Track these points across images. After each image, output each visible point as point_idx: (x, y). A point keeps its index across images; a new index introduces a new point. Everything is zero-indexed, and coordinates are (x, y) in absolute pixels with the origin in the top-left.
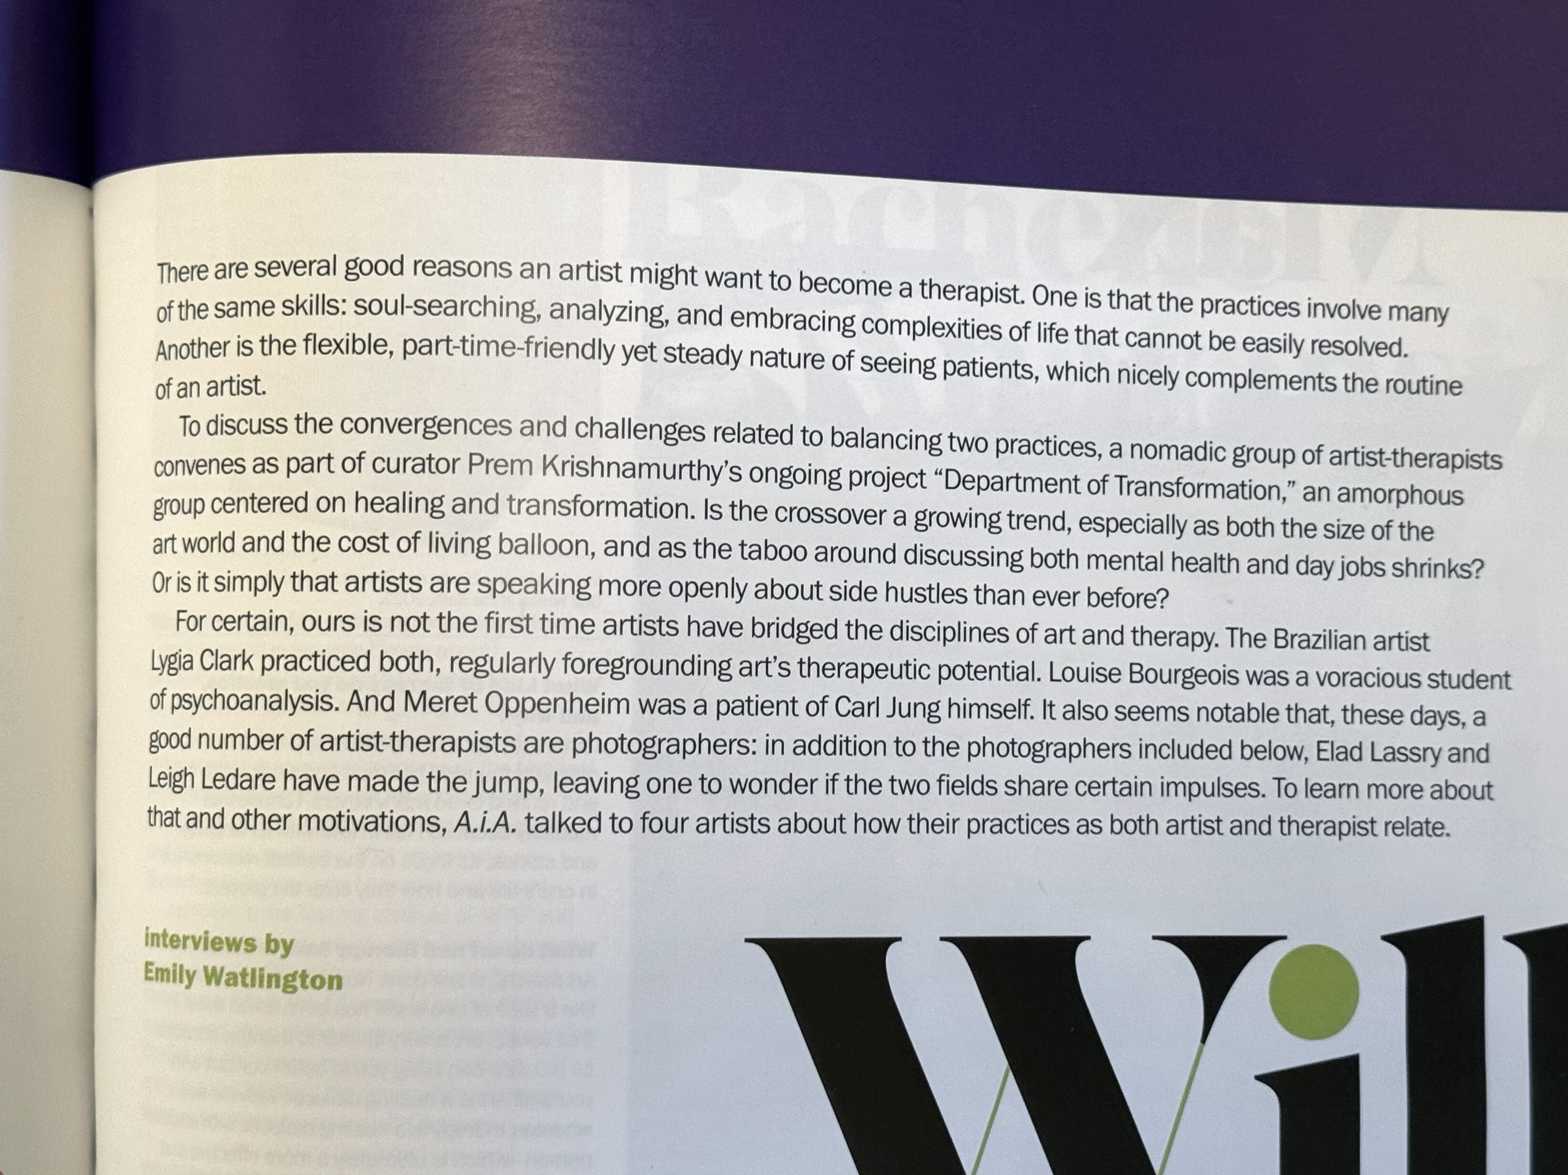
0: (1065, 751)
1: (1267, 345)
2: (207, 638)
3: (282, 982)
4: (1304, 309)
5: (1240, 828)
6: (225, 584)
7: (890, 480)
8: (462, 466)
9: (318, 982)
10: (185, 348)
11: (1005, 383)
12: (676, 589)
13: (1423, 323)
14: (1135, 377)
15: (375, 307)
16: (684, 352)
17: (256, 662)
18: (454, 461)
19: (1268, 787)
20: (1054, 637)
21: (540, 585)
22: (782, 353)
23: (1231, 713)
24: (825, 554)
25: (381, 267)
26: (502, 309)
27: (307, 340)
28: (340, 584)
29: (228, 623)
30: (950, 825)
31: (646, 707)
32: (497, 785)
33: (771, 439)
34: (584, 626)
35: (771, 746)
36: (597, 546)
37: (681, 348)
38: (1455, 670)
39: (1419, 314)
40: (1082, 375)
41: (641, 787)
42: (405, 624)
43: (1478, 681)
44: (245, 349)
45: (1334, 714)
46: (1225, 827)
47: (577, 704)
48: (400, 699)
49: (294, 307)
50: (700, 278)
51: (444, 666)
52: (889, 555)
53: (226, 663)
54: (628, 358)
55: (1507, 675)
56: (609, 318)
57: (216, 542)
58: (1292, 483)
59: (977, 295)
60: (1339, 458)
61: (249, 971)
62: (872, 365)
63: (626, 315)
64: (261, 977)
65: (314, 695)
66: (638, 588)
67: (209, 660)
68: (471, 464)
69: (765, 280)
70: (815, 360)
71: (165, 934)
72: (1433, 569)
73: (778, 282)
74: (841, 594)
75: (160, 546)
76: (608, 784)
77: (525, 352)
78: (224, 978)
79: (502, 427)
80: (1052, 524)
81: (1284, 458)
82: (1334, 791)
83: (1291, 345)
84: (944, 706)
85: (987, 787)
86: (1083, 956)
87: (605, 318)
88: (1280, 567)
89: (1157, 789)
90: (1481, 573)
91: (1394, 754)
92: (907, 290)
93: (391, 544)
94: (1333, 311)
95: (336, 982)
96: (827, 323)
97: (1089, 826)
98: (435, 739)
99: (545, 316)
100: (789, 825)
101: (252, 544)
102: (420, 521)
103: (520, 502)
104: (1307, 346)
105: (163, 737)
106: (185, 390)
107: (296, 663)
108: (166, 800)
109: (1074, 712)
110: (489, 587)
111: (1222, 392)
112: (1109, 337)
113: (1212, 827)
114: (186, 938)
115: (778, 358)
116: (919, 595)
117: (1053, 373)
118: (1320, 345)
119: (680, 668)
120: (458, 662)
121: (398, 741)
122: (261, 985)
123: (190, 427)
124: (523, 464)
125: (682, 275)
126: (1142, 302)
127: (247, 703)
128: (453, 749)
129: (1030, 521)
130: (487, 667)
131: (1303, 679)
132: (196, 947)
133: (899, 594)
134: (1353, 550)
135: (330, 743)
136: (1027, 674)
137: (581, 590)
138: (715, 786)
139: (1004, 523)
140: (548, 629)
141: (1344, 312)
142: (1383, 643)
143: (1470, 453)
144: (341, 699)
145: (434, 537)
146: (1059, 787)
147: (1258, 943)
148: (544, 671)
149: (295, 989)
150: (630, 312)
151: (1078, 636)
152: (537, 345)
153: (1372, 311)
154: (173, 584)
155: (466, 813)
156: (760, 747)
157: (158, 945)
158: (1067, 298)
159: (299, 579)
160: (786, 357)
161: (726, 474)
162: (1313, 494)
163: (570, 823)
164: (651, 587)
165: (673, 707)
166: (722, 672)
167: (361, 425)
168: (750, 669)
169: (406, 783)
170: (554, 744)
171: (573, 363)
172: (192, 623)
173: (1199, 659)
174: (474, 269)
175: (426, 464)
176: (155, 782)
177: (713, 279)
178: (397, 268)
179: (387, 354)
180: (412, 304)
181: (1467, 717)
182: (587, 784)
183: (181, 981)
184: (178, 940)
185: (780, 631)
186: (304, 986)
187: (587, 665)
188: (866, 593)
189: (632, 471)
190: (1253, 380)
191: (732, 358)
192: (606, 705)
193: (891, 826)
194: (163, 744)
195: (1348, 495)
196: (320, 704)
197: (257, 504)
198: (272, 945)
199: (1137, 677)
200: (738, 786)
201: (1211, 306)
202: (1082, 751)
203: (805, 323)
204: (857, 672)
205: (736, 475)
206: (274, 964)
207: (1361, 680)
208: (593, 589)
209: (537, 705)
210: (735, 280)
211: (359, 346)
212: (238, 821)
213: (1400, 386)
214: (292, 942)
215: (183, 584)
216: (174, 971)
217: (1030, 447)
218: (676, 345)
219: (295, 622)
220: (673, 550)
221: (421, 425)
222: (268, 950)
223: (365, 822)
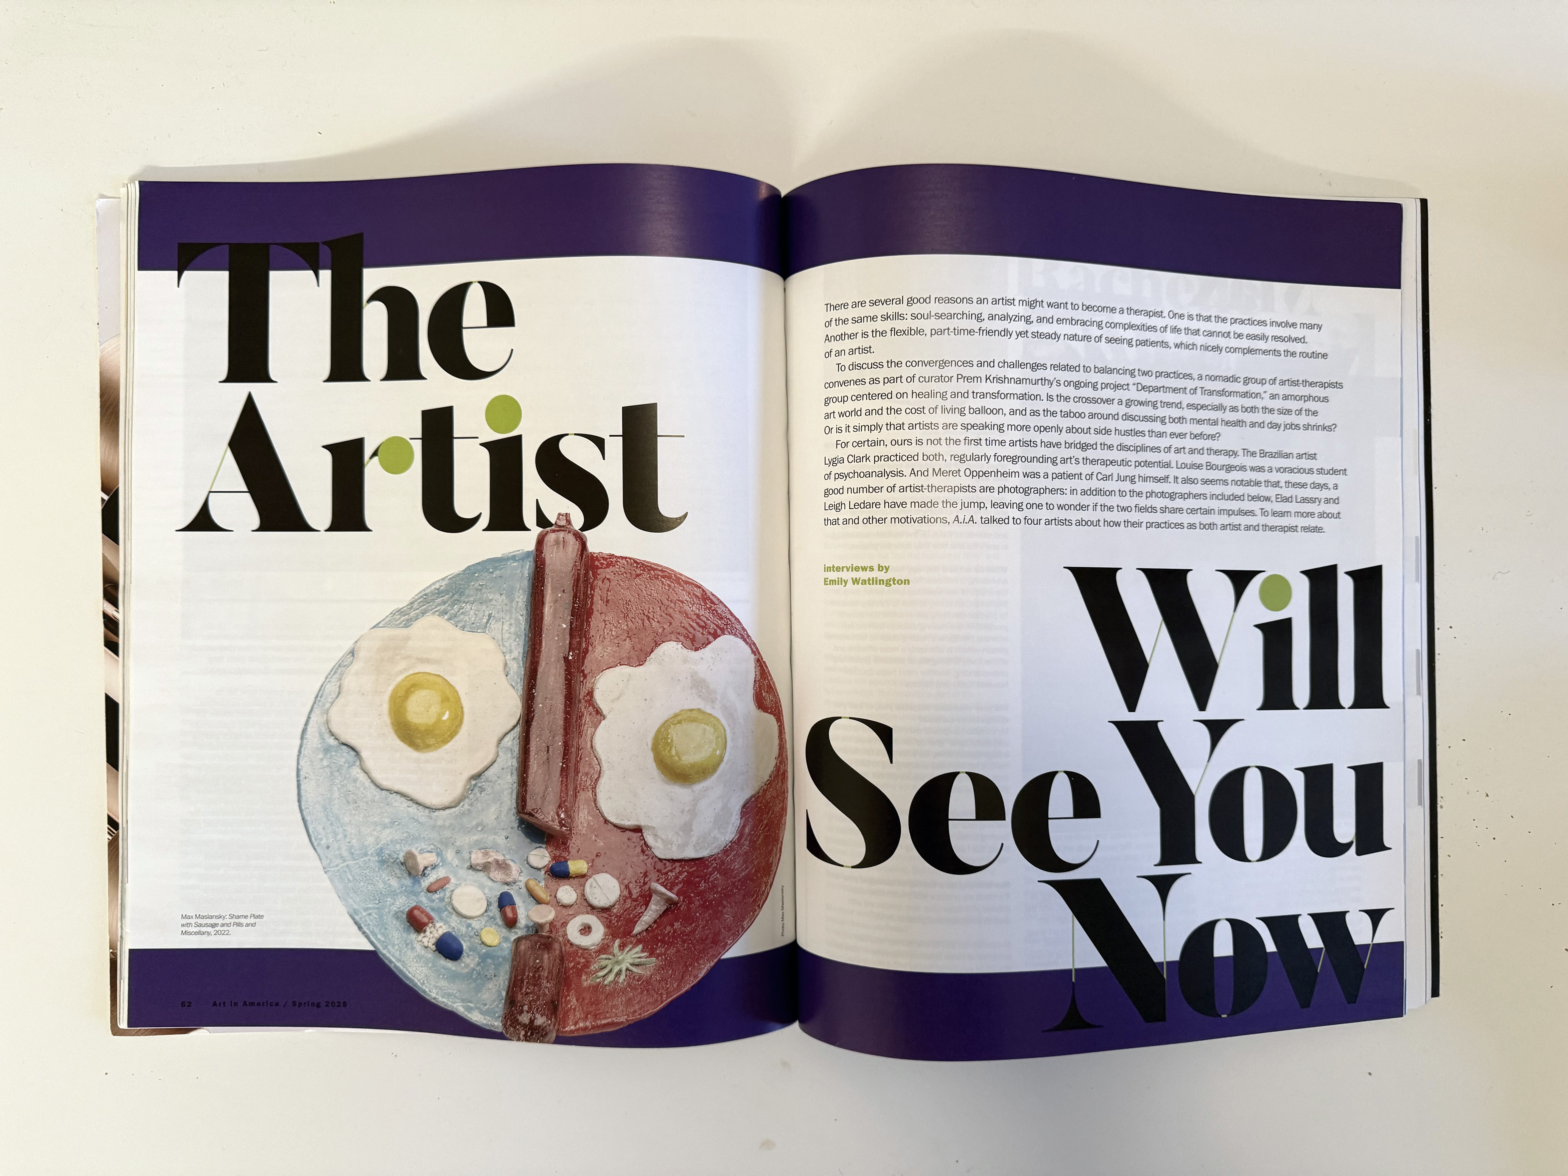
0: (1183, 496)
1: (1255, 337)
2: (850, 450)
3: (885, 582)
4: (1268, 323)
5: (1248, 528)
6: (857, 429)
7: (1116, 387)
8: (954, 379)
9: (900, 582)
10: (838, 337)
11: (1159, 349)
12: (1036, 429)
13: (1313, 330)
14: (1206, 348)
15: (919, 316)
16: (1039, 334)
17: (872, 458)
18: (951, 377)
19: (1258, 512)
20: (1178, 451)
21: (985, 426)
22: (1076, 335)
23: (1244, 483)
24: (1092, 416)
25: (922, 300)
26: (970, 316)
27: (891, 330)
28: (906, 427)
29: (859, 444)
30: (1140, 524)
31: (1026, 475)
32: (969, 505)
33: (1072, 370)
34: (1002, 443)
35: (1072, 491)
36: (1007, 411)
37: (1038, 332)
38: (1327, 467)
39: (1311, 327)
40: (1187, 347)
41: (1024, 507)
42: (932, 442)
43: (1335, 472)
44: (865, 335)
45: (1282, 484)
46: (1242, 527)
47: (999, 473)
48: (931, 471)
49: (886, 318)
50: (1045, 304)
51: (948, 459)
52: (1115, 417)
53: (859, 459)
54: (1018, 336)
55: (1345, 470)
56: (1011, 320)
57: (853, 413)
58: (1265, 392)
59: (1148, 314)
60: (1283, 383)
61: (871, 579)
62: (1110, 340)
63: (1017, 319)
64: (876, 581)
65: (896, 471)
66: (1022, 428)
67: (851, 459)
68: (958, 379)
69: (1069, 306)
70: (1088, 338)
71: (833, 567)
72: (1316, 427)
73: (1074, 306)
74: (1098, 432)
75: (828, 416)
76: (1011, 505)
77: (978, 334)
78: (861, 582)
79: (970, 363)
80: (1177, 406)
81: (1262, 382)
82: (1282, 514)
83: (1264, 337)
84: (1137, 477)
85: (1153, 509)
86: (1190, 577)
87: (1009, 320)
88: (1261, 425)
89: (1217, 512)
90: (1335, 429)
91: (1305, 500)
92: (1122, 311)
93: (926, 411)
94: (1279, 325)
95: (907, 582)
96: (1092, 323)
97: (1192, 526)
98: (945, 487)
99: (986, 319)
100: (1079, 523)
101: (869, 412)
102: (938, 401)
103: (977, 393)
104: (1270, 339)
105: (831, 491)
106: (839, 353)
107: (889, 458)
108: (832, 515)
109: (1186, 481)
110: (965, 427)
111: (1238, 356)
112: (1197, 332)
113: (1237, 527)
114: (843, 567)
115: (1074, 337)
116: (1128, 433)
117: (1177, 346)
118: (1276, 338)
119: (1038, 460)
120: (954, 457)
121: (930, 488)
122: (876, 584)
123: (840, 367)
124: (978, 378)
125: (1038, 303)
126: (1208, 319)
127: (869, 475)
128: (952, 491)
129: (1169, 405)
130: (965, 459)
131: (1270, 470)
132: (848, 570)
133: (1120, 433)
134: (1288, 419)
135: (903, 489)
136: (1168, 465)
137: (1000, 428)
138: (1051, 507)
139: (1159, 405)
140: (988, 444)
141: (1283, 325)
142: (1300, 456)
143: (1331, 382)
144: (907, 472)
145: (943, 407)
146: (1180, 510)
147: (1254, 573)
148: (987, 461)
149: (890, 585)
150: (1018, 318)
151: (1187, 451)
152: (983, 331)
153: (1293, 325)
154: (834, 430)
155: (957, 516)
156: (1068, 492)
157: (830, 571)
158: (1181, 316)
159: (889, 425)
160: (1077, 337)
161: (1055, 383)
162: (1273, 397)
163: (997, 520)
164: (1027, 428)
165: (1036, 475)
166: (1054, 462)
167: (914, 364)
168: (1064, 461)
169: (934, 504)
170: (991, 489)
171: (996, 338)
172: (843, 444)
173: (1232, 461)
174: (959, 300)
175: (940, 379)
176: (827, 508)
177: (1050, 305)
178: (928, 300)
179: (924, 335)
180: (934, 315)
181: (1331, 486)
182: (1003, 505)
183: (841, 584)
184: (840, 568)
185: (1075, 446)
186: (894, 584)
187: (1003, 458)
188: (1107, 432)
189: (1019, 381)
190: (1250, 351)
191: (1055, 336)
192: (1010, 474)
193: (1118, 524)
194: (831, 493)
195: (1286, 397)
196: (899, 474)
197: (871, 396)
198: (881, 568)
199: (1209, 468)
200: (1060, 507)
201: (1235, 321)
202: (1189, 497)
203: (1084, 323)
204: (1104, 463)
205: (1059, 384)
206: (882, 575)
207: (1292, 471)
208: (1005, 428)
209: (984, 474)
210: (1058, 306)
211: (913, 332)
212: (865, 521)
213: (1304, 355)
214: (889, 566)
215: (839, 430)
216: (838, 581)
217: (1168, 375)
218: (1036, 331)
219: (888, 442)
220: (1035, 413)
221: (938, 363)
222: (879, 570)
223: (917, 520)
